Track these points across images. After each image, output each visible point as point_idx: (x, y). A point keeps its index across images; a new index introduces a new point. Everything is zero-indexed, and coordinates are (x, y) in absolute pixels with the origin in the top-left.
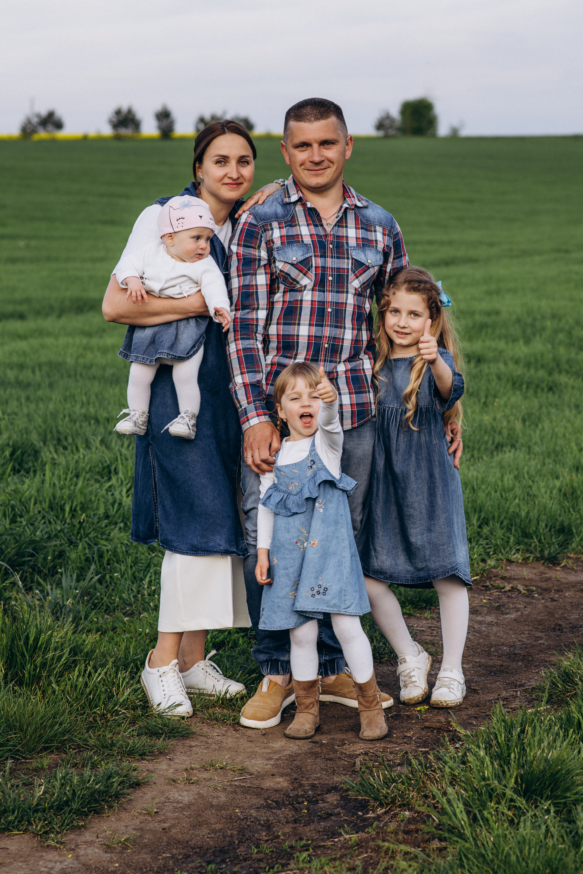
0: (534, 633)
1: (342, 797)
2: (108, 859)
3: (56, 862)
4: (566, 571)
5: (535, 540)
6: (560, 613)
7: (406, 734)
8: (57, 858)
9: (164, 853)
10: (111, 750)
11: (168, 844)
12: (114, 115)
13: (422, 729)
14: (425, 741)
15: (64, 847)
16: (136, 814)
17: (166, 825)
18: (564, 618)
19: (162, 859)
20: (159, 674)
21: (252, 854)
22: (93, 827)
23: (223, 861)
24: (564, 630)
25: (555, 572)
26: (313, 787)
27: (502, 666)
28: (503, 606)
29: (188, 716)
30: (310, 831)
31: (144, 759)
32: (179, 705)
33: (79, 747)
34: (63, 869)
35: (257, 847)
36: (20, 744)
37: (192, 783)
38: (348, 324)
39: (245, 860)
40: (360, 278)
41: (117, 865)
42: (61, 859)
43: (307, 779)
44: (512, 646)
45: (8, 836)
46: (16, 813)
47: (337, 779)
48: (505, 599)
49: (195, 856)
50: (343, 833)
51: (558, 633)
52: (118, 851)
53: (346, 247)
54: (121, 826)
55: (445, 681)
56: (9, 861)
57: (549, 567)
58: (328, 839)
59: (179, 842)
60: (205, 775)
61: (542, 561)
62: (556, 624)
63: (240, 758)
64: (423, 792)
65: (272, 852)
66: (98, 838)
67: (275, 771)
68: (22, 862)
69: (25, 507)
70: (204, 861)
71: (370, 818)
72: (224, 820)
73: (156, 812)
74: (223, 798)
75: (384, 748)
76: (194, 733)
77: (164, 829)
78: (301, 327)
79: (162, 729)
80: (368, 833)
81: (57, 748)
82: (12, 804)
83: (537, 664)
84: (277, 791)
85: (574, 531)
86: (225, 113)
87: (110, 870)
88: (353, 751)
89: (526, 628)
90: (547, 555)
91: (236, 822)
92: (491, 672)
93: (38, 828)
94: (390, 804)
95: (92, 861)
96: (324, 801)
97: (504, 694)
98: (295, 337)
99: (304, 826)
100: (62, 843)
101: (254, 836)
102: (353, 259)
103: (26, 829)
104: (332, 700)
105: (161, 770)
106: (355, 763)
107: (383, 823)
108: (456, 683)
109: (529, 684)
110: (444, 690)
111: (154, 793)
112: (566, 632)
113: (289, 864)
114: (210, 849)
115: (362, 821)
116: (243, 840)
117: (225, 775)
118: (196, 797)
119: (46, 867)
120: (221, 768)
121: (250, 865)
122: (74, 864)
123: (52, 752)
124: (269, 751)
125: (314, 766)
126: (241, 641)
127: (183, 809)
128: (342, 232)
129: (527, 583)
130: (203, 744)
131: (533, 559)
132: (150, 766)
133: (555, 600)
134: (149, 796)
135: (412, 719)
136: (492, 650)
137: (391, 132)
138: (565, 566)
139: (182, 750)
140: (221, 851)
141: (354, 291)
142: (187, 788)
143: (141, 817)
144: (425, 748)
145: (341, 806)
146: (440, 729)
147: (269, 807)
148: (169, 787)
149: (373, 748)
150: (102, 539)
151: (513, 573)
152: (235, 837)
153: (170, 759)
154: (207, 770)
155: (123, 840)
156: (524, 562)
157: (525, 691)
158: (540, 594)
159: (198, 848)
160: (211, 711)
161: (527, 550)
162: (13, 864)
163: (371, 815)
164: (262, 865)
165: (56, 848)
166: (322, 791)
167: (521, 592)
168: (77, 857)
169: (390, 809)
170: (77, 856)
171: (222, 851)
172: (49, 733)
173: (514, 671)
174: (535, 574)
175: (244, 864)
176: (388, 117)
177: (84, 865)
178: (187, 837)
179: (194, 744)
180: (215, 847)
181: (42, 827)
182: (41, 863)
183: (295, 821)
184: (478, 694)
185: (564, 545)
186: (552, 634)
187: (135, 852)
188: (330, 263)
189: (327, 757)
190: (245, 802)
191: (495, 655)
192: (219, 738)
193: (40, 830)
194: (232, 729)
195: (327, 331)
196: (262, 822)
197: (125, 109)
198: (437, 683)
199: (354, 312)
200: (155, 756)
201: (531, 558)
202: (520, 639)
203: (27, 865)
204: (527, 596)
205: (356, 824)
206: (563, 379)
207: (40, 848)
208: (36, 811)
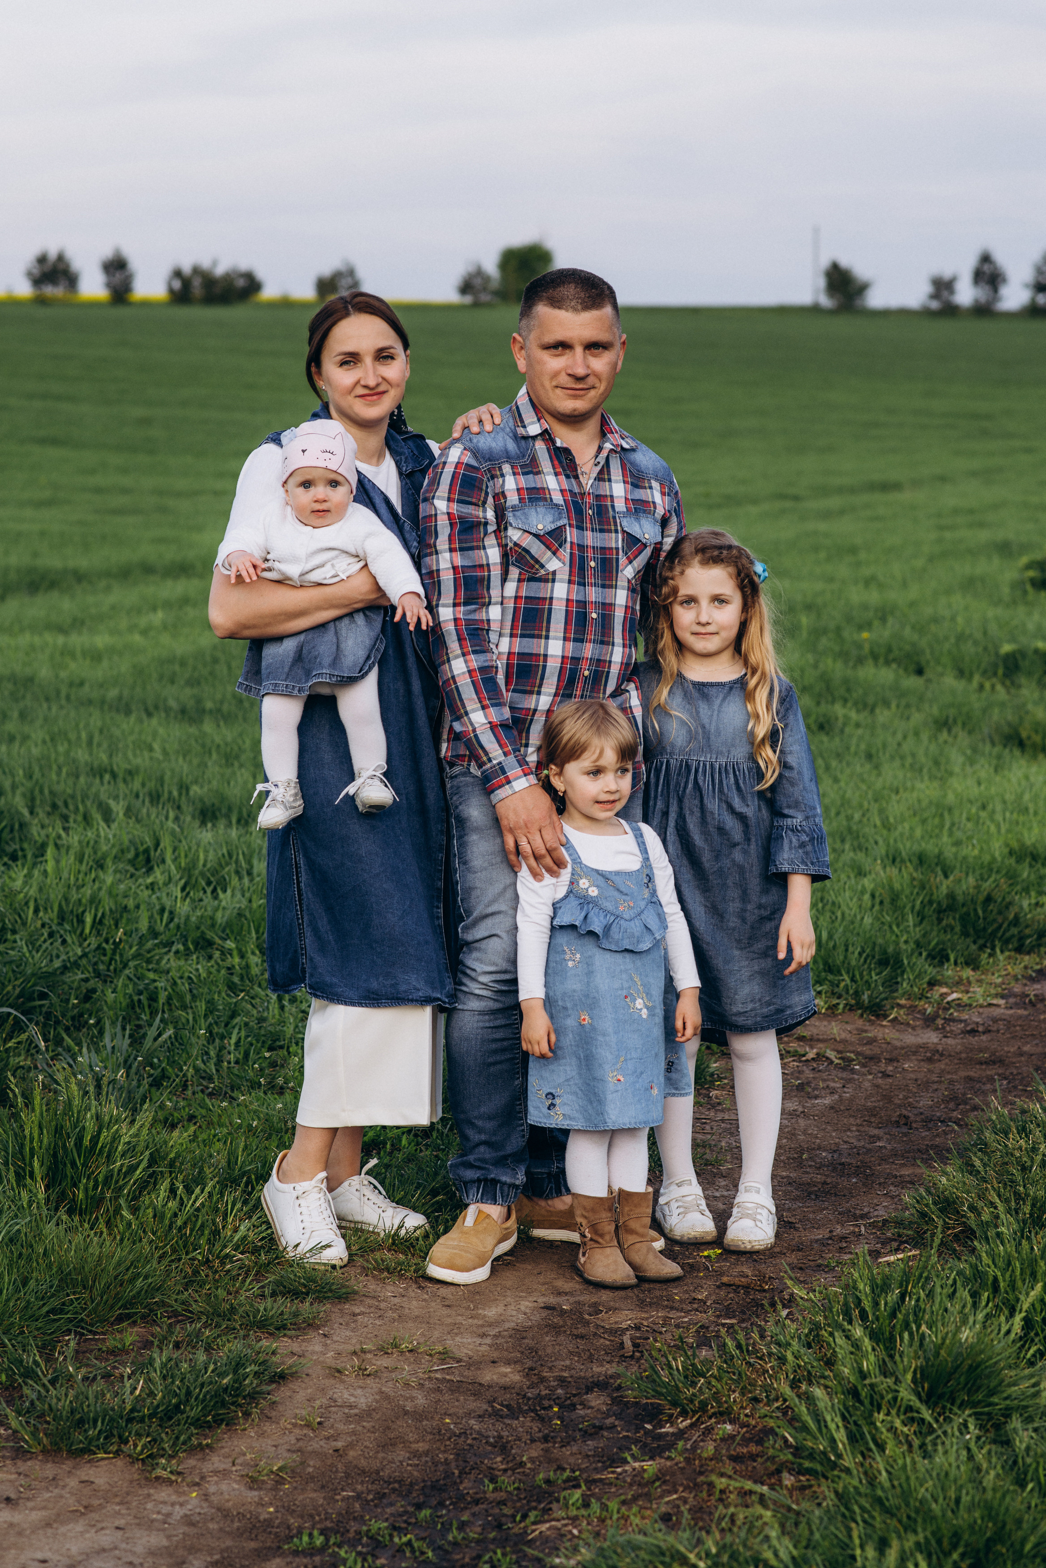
0: (867, 1129)
1: (614, 1400)
2: (256, 1499)
3: (173, 1505)
4: (898, 1027)
5: (846, 977)
6: (901, 1096)
7: (693, 1295)
8: (174, 1498)
9: (343, 1490)
10: (229, 1320)
11: (347, 1475)
12: (36, 264)
13: (718, 1287)
14: (728, 1308)
15: (183, 1480)
16: (289, 1426)
17: (339, 1444)
18: (910, 1104)
19: (342, 1500)
20: (295, 1194)
21: (485, 1492)
22: (222, 1447)
23: (441, 1504)
24: (914, 1125)
25: (881, 1029)
26: (562, 1381)
27: (825, 1183)
28: (808, 1083)
29: (342, 1264)
30: (572, 1454)
31: (285, 1335)
32: (328, 1246)
33: (175, 1314)
34: (186, 1515)
35: (493, 1480)
36: (84, 1309)
37: (368, 1375)
38: (618, 638)
39: (477, 1502)
40: (635, 563)
41: (272, 1510)
42: (181, 1499)
43: (550, 1368)
44: (835, 1151)
45: (89, 1461)
46: (99, 1423)
47: (599, 1370)
48: (808, 1074)
49: (393, 1496)
50: (629, 1459)
51: (904, 1129)
52: (269, 1486)
53: (611, 513)
54: (267, 1444)
55: (748, 1209)
56: (98, 1502)
57: (870, 1021)
58: (605, 1468)
59: (364, 1472)
60: (385, 1362)
61: (860, 1012)
62: (900, 1116)
63: (436, 1334)
64: (750, 1392)
65: (518, 1489)
66: (234, 1465)
67: (495, 1355)
68: (119, 1504)
69: (20, 916)
70: (409, 1504)
71: (667, 1434)
72: (429, 1437)
73: (320, 1423)
74: (421, 1400)
75: (665, 1319)
76: (355, 1293)
77: (336, 1451)
78: (551, 642)
79: (305, 1286)
80: (669, 1458)
81: (143, 1317)
82: (92, 1408)
83: (882, 1180)
84: (505, 1388)
85: (906, 962)
86: (215, 263)
87: (262, 1518)
88: (616, 1323)
89: (852, 1120)
90: (866, 1001)
91: (449, 1439)
92: (810, 1194)
93: (139, 1448)
94: (697, 1412)
95: (231, 1503)
96: (585, 1406)
97: (839, 1230)
98: (542, 658)
99: (562, 1447)
100: (179, 1473)
101: (482, 1463)
102: (624, 531)
103: (117, 1451)
104: (565, 1238)
105: (313, 1352)
106: (622, 1343)
107: (690, 1443)
108: (765, 1212)
109: (876, 1213)
110: (747, 1223)
111: (309, 1391)
112: (917, 1129)
113: (550, 1509)
114: (415, 1484)
115: (654, 1438)
116: (467, 1470)
117: (417, 1362)
118: (378, 1397)
119: (159, 1513)
120: (411, 1351)
121: (486, 1511)
122: (202, 1508)
123: (134, 1323)
124: (480, 1322)
125: (557, 1347)
126: (404, 1142)
127: (360, 1417)
128: (604, 489)
129: (841, 1047)
130: (372, 1310)
131: (844, 1008)
132: (295, 1347)
133: (889, 1076)
134: (301, 1396)
135: (699, 1271)
136: (804, 1156)
137: (485, 298)
138: (895, 1019)
139: (341, 1321)
140: (433, 1487)
141: (626, 584)
142: (361, 1383)
143: (297, 1431)
144: (730, 1318)
145: (614, 1415)
146: (748, 1288)
147: (497, 1415)
148: (333, 1381)
149: (647, 1319)
150: (149, 970)
151: (815, 1031)
152: (453, 1465)
153: (325, 1335)
154: (387, 1353)
155: (275, 1468)
156: (830, 1011)
157: (873, 1225)
158: (863, 1065)
159: (395, 1482)
160: (378, 1255)
161: (833, 993)
162: (105, 1507)
163: (668, 1429)
164: (507, 1511)
165: (170, 1482)
166: (578, 1388)
167: (832, 1062)
168: (206, 1497)
169: (698, 1419)
170: (205, 1495)
171: (436, 1487)
172: (129, 1292)
173: (846, 1192)
174: (850, 1032)
175: (476, 1509)
176: (479, 272)
177: (219, 1509)
178: (375, 1465)
179: (357, 1311)
180: (424, 1481)
181: (144, 1447)
182: (149, 1506)
183: (546, 1439)
184: (796, 1229)
185: (892, 984)
186: (895, 1131)
187: (295, 1488)
188: (591, 538)
189: (575, 1332)
190: (457, 1407)
191: (810, 1166)
192: (396, 1300)
193: (142, 1452)
194: (414, 1286)
195: (589, 650)
196: (492, 1440)
197: (53, 254)
198: (735, 1211)
199: (625, 618)
200: (299, 1329)
201: (841, 1006)
202: (846, 1139)
203: (128, 1509)
204: (844, 1069)
205: (645, 1445)
206: (839, 710)
207: (143, 1482)
208: (130, 1420)
